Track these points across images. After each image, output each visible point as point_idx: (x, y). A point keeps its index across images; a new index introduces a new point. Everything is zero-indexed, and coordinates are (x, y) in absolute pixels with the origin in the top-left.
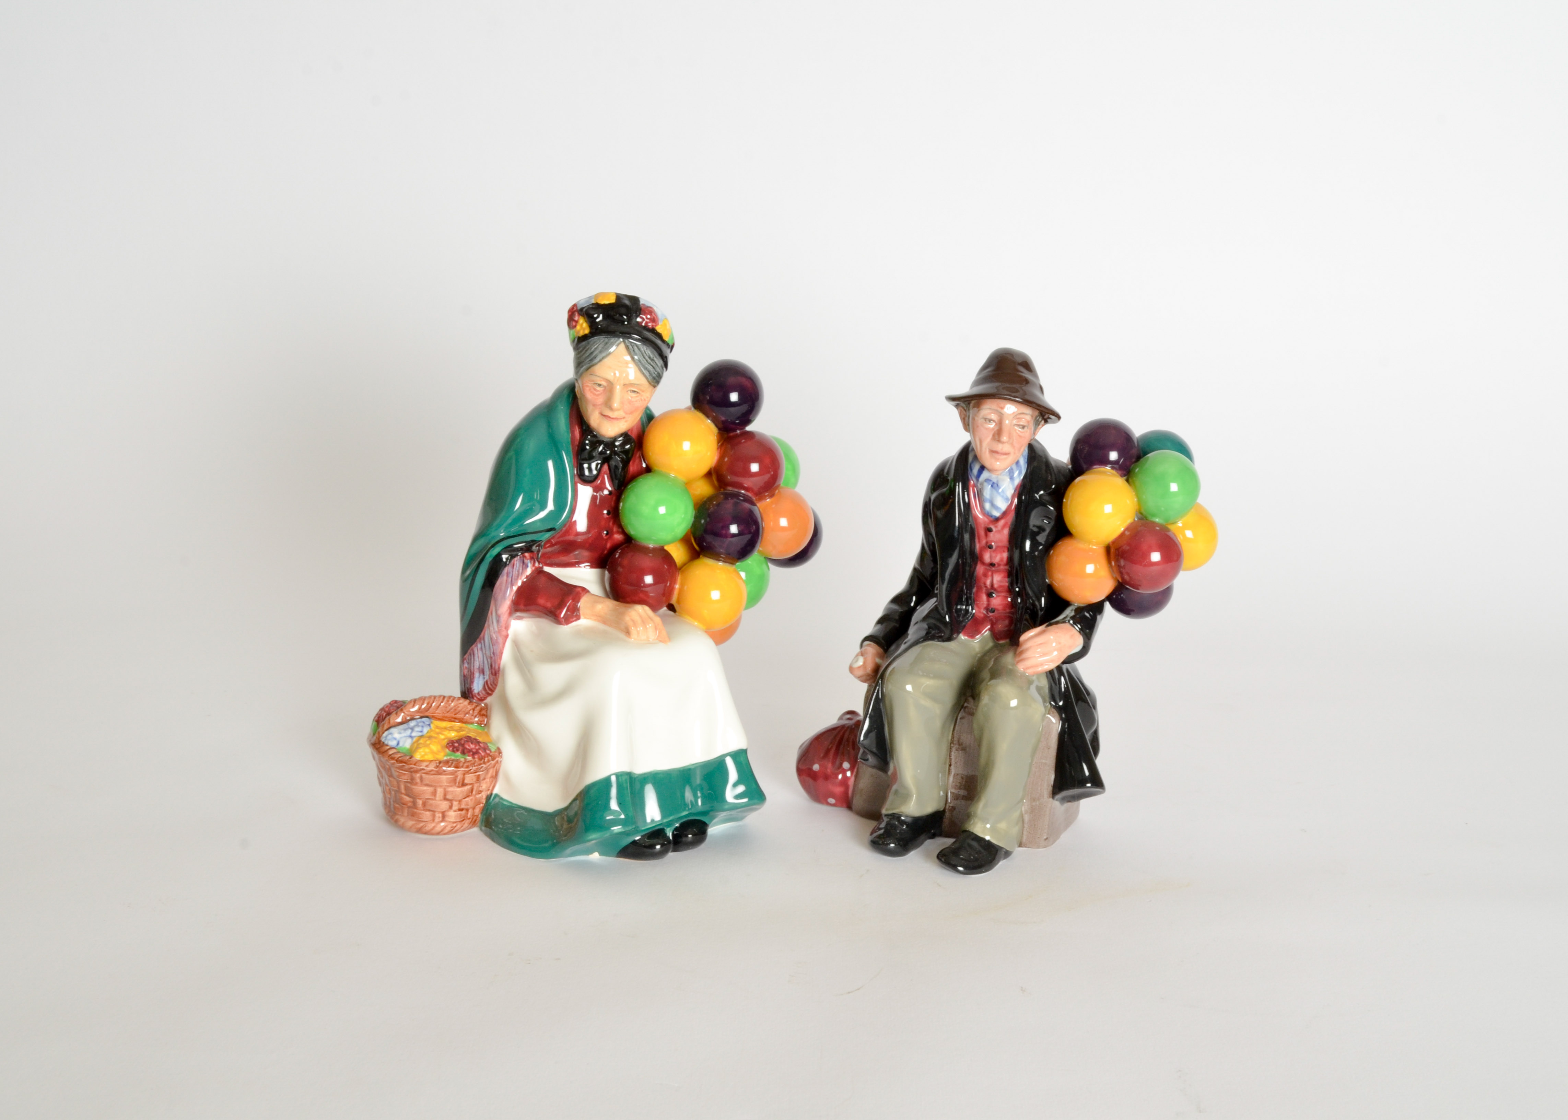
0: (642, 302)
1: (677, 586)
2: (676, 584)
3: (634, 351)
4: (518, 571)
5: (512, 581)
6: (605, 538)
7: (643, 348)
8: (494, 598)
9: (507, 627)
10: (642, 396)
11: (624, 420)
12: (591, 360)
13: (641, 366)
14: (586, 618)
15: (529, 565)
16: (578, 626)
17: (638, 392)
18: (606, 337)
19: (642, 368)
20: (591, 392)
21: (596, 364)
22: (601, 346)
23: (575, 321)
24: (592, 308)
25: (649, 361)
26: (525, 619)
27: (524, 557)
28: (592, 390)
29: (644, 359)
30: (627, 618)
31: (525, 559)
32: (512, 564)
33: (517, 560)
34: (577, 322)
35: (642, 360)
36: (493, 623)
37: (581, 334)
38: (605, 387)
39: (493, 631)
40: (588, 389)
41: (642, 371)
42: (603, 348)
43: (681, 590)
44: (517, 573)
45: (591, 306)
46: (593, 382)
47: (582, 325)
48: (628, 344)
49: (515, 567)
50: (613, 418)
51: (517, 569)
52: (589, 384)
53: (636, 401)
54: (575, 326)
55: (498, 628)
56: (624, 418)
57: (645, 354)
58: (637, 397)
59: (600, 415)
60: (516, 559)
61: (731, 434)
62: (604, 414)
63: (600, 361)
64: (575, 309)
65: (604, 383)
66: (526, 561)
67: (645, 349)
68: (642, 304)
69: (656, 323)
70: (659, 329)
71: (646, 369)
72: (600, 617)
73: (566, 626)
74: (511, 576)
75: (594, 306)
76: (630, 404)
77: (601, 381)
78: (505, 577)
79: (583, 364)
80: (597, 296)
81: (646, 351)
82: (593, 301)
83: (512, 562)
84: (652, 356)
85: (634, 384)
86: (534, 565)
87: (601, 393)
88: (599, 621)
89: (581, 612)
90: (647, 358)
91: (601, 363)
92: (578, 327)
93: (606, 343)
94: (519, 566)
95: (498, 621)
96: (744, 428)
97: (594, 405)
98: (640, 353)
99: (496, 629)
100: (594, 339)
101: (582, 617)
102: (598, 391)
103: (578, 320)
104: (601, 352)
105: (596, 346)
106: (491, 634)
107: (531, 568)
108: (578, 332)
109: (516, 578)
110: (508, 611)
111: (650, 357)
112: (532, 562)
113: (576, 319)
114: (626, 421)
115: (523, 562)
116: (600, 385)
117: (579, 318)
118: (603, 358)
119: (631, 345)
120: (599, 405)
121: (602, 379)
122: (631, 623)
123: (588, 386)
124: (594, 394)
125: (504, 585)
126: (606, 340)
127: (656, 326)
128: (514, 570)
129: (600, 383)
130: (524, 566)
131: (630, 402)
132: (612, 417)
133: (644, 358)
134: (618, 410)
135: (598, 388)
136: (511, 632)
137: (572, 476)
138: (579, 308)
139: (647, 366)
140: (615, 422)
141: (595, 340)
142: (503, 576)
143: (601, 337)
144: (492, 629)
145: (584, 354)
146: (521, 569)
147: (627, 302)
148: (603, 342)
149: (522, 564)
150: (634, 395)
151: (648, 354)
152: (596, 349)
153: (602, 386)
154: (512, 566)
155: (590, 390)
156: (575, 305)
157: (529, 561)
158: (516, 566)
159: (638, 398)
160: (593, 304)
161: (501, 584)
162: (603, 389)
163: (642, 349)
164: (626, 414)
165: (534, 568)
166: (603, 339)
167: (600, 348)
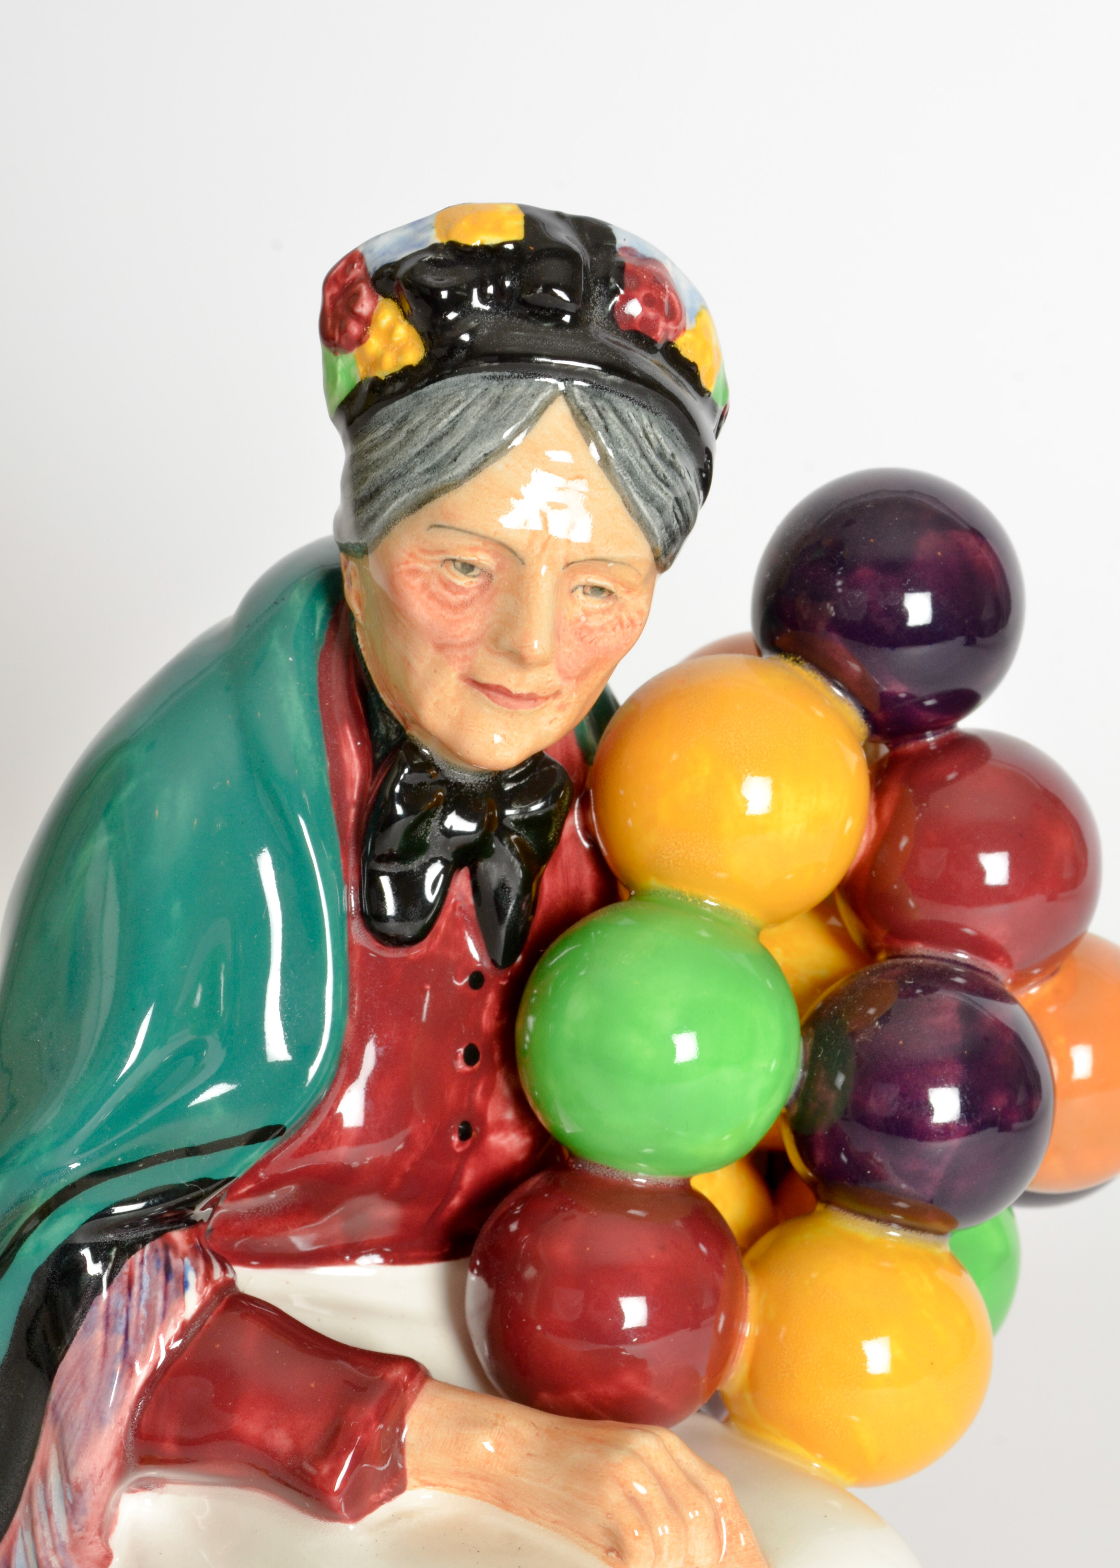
0: (620, 243)
1: (748, 1330)
2: (744, 1321)
3: (607, 429)
4: (150, 1307)
5: (126, 1347)
6: (459, 1150)
7: (640, 421)
8: (56, 1420)
9: (104, 1530)
10: (622, 607)
11: (557, 702)
12: (435, 468)
13: (632, 489)
14: (425, 1484)
15: (191, 1277)
16: (396, 1518)
17: (611, 593)
18: (493, 377)
19: (636, 496)
20: (432, 596)
21: (457, 483)
22: (475, 410)
23: (358, 318)
24: (434, 263)
25: (661, 468)
26: (169, 1487)
27: (169, 1246)
28: (436, 587)
29: (644, 462)
30: (614, 1496)
31: (171, 1255)
32: (126, 1278)
33: (142, 1262)
34: (366, 322)
35: (637, 467)
36: (49, 1512)
37: (389, 366)
38: (489, 575)
39: (49, 1544)
40: (416, 582)
41: (638, 509)
42: (484, 418)
43: (761, 1345)
44: (143, 1312)
45: (430, 256)
46: (442, 557)
47: (390, 331)
48: (582, 403)
49: (136, 1289)
50: (519, 697)
51: (145, 1296)
52: (420, 566)
53: (602, 628)
54: (360, 340)
55: (71, 1531)
56: (557, 694)
57: (646, 444)
58: (604, 612)
59: (463, 684)
60: (137, 1257)
61: (911, 746)
62: (484, 680)
63: (474, 470)
64: (357, 271)
65: (484, 559)
66: (176, 1263)
67: (646, 422)
68: (625, 249)
69: (677, 324)
70: (686, 346)
71: (650, 499)
72: (485, 1479)
73: (351, 1527)
74: (121, 1329)
75: (441, 257)
76: (582, 639)
77: (474, 549)
78: (99, 1334)
79: (398, 486)
80: (446, 217)
81: (648, 429)
82: (434, 238)
83: (125, 1269)
84: (669, 450)
85: (606, 561)
86: (208, 1275)
87: (472, 600)
88: (480, 1496)
89: (410, 1462)
90: (653, 457)
91: (480, 479)
92: (373, 344)
93: (497, 402)
94: (152, 1285)
95: (72, 1509)
96: (950, 726)
97: (441, 647)
98: (632, 441)
99: (65, 1537)
100: (438, 389)
101: (411, 1480)
102: (461, 590)
103: (371, 313)
104: (475, 436)
105: (453, 414)
106: (41, 1554)
107: (200, 1292)
108: (377, 362)
109: (141, 1332)
110: (114, 1466)
111: (661, 455)
112: (201, 1264)
113: (364, 308)
114: (562, 708)
115: (168, 1271)
116: (468, 567)
117: (376, 304)
118: (488, 458)
119: (595, 406)
120: (464, 646)
121: (479, 543)
122: (628, 1516)
123: (416, 572)
124: (445, 604)
125: (95, 1365)
126: (496, 389)
127: (677, 333)
128: (134, 1301)
129: (469, 557)
130: (172, 1284)
131: (582, 632)
132: (515, 690)
133: (644, 455)
134: (544, 663)
135: (462, 581)
136: (118, 1541)
137: (341, 921)
138: (373, 263)
139: (654, 488)
140: (525, 709)
141: (447, 391)
142: (92, 1329)
143: (474, 375)
144: (47, 1533)
145: (402, 445)
146: (160, 1295)
147: (565, 236)
148: (483, 394)
149: (161, 1278)
150: (595, 603)
151: (655, 444)
152: (453, 424)
153: (476, 572)
154: (126, 1285)
155: (425, 586)
156: (353, 258)
157: (187, 1261)
158: (141, 1287)
159: (609, 617)
160: (434, 248)
161: (83, 1359)
162: (479, 581)
163: (636, 424)
164: (567, 678)
165: (208, 1290)
166: (484, 384)
167: (473, 422)
